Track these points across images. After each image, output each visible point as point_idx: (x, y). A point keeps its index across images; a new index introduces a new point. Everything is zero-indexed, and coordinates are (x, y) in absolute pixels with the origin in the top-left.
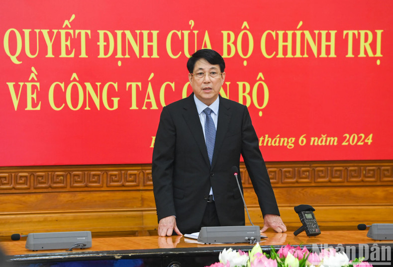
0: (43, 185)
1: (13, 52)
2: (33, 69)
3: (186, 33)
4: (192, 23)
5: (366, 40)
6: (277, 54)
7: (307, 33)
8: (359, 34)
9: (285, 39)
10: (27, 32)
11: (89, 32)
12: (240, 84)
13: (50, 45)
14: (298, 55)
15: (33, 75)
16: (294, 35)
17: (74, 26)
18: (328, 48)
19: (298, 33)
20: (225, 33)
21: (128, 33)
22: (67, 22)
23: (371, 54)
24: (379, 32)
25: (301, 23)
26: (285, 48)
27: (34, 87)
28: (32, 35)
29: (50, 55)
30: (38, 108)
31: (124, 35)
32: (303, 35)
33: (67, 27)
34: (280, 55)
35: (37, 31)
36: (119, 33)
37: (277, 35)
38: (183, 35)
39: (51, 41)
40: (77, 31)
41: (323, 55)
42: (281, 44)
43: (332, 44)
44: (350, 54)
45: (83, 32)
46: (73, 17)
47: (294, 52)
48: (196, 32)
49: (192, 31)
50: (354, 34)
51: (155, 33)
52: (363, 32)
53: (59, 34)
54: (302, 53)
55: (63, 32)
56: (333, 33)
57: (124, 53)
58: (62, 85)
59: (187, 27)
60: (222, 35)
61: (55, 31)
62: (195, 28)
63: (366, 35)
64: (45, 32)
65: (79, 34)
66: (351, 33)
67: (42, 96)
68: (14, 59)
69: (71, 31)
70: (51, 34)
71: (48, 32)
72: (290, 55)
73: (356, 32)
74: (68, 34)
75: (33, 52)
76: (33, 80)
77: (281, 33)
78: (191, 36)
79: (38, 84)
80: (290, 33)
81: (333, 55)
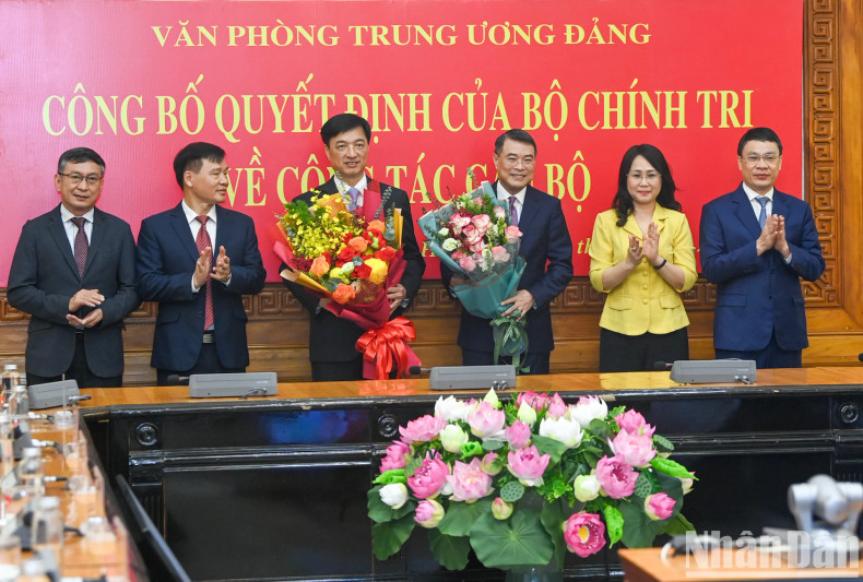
0: (271, 310)
1: (228, 126)
2: (255, 149)
3: (471, 96)
4: (479, 82)
5: (729, 105)
6: (602, 124)
7: (645, 96)
8: (719, 95)
9: (613, 103)
10: (247, 99)
11: (333, 97)
12: (550, 167)
13: (278, 116)
14: (633, 125)
15: (255, 158)
16: (626, 98)
17: (312, 89)
18: (675, 115)
19: (633, 95)
20: (527, 96)
21: (388, 98)
22: (302, 84)
23: (736, 124)
24: (748, 94)
25: (636, 81)
26: (613, 116)
27: (257, 174)
28: (255, 103)
29: (279, 129)
30: (263, 203)
31: (382, 101)
32: (639, 98)
33: (302, 91)
34: (607, 126)
35: (261, 97)
36: (375, 97)
37: (602, 97)
38: (466, 98)
39: (280, 110)
40: (316, 96)
41: (669, 125)
42: (607, 110)
43: (681, 109)
44: (707, 125)
45: (324, 98)
46: (311, 76)
47: (626, 122)
48: (485, 95)
49: (479, 93)
50: (712, 96)
51: (426, 97)
52: (724, 94)
53: (291, 101)
54: (638, 123)
55: (297, 98)
56: (682, 95)
57: (382, 125)
58: (296, 171)
59: (473, 88)
60: (523, 97)
61: (286, 97)
62: (483, 90)
63: (730, 97)
64: (272, 99)
65: (320, 99)
66: (707, 94)
67: (268, 186)
68: (229, 136)
69: (308, 97)
70: (279, 101)
71: (276, 99)
72: (620, 126)
73: (715, 93)
74: (303, 101)
75: (255, 127)
76: (255, 165)
77: (607, 95)
78: (478, 100)
79: (262, 170)
80: (620, 95)
81: (682, 125)
